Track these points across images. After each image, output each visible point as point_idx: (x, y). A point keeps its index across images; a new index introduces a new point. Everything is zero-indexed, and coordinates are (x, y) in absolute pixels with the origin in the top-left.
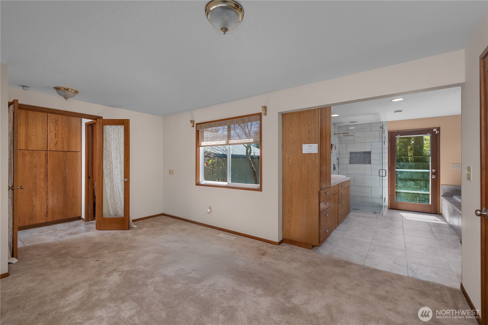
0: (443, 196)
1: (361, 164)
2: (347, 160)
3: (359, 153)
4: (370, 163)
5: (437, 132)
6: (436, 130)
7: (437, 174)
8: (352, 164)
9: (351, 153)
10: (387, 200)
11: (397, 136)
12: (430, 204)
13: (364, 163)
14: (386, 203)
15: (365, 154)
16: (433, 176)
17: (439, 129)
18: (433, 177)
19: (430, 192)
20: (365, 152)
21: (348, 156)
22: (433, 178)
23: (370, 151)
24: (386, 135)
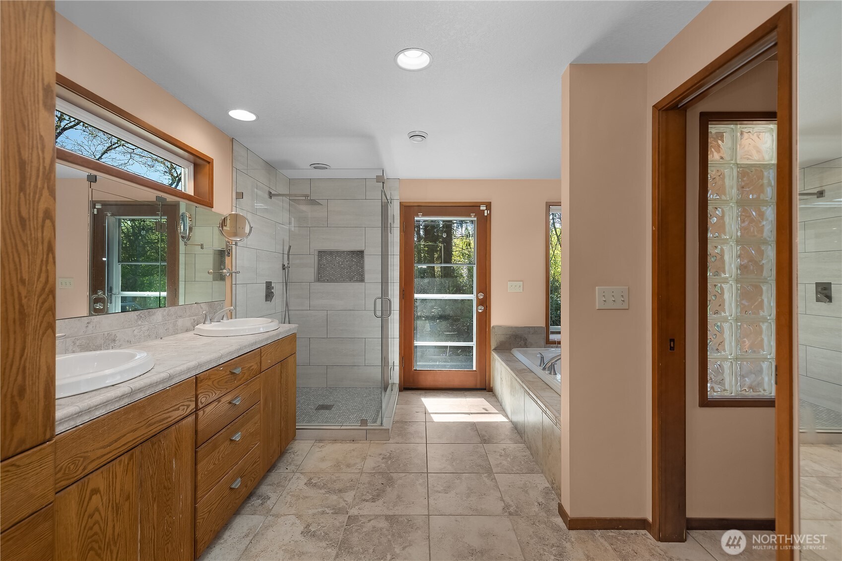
0: (495, 349)
1: (344, 281)
2: (310, 273)
3: (338, 253)
4: (362, 280)
5: (486, 211)
6: (485, 208)
7: (485, 302)
8: (324, 281)
9: (321, 254)
10: (397, 368)
11: (418, 216)
12: (474, 369)
13: (351, 279)
14: (395, 376)
15: (352, 256)
16: (480, 307)
17: (489, 206)
18: (481, 309)
19: (473, 344)
20: (353, 252)
21: (313, 260)
22: (480, 311)
23: (363, 249)
24: (395, 211)
